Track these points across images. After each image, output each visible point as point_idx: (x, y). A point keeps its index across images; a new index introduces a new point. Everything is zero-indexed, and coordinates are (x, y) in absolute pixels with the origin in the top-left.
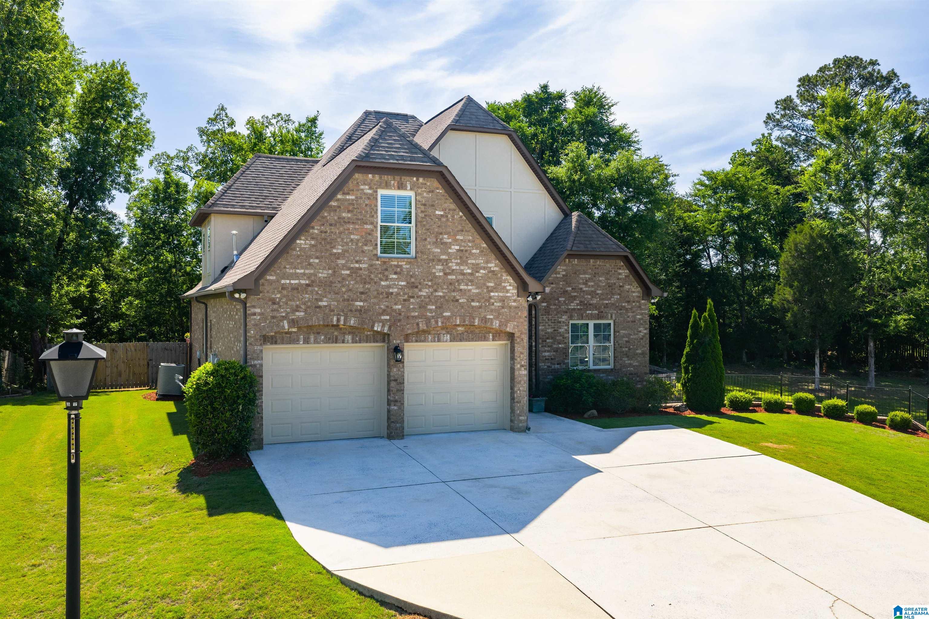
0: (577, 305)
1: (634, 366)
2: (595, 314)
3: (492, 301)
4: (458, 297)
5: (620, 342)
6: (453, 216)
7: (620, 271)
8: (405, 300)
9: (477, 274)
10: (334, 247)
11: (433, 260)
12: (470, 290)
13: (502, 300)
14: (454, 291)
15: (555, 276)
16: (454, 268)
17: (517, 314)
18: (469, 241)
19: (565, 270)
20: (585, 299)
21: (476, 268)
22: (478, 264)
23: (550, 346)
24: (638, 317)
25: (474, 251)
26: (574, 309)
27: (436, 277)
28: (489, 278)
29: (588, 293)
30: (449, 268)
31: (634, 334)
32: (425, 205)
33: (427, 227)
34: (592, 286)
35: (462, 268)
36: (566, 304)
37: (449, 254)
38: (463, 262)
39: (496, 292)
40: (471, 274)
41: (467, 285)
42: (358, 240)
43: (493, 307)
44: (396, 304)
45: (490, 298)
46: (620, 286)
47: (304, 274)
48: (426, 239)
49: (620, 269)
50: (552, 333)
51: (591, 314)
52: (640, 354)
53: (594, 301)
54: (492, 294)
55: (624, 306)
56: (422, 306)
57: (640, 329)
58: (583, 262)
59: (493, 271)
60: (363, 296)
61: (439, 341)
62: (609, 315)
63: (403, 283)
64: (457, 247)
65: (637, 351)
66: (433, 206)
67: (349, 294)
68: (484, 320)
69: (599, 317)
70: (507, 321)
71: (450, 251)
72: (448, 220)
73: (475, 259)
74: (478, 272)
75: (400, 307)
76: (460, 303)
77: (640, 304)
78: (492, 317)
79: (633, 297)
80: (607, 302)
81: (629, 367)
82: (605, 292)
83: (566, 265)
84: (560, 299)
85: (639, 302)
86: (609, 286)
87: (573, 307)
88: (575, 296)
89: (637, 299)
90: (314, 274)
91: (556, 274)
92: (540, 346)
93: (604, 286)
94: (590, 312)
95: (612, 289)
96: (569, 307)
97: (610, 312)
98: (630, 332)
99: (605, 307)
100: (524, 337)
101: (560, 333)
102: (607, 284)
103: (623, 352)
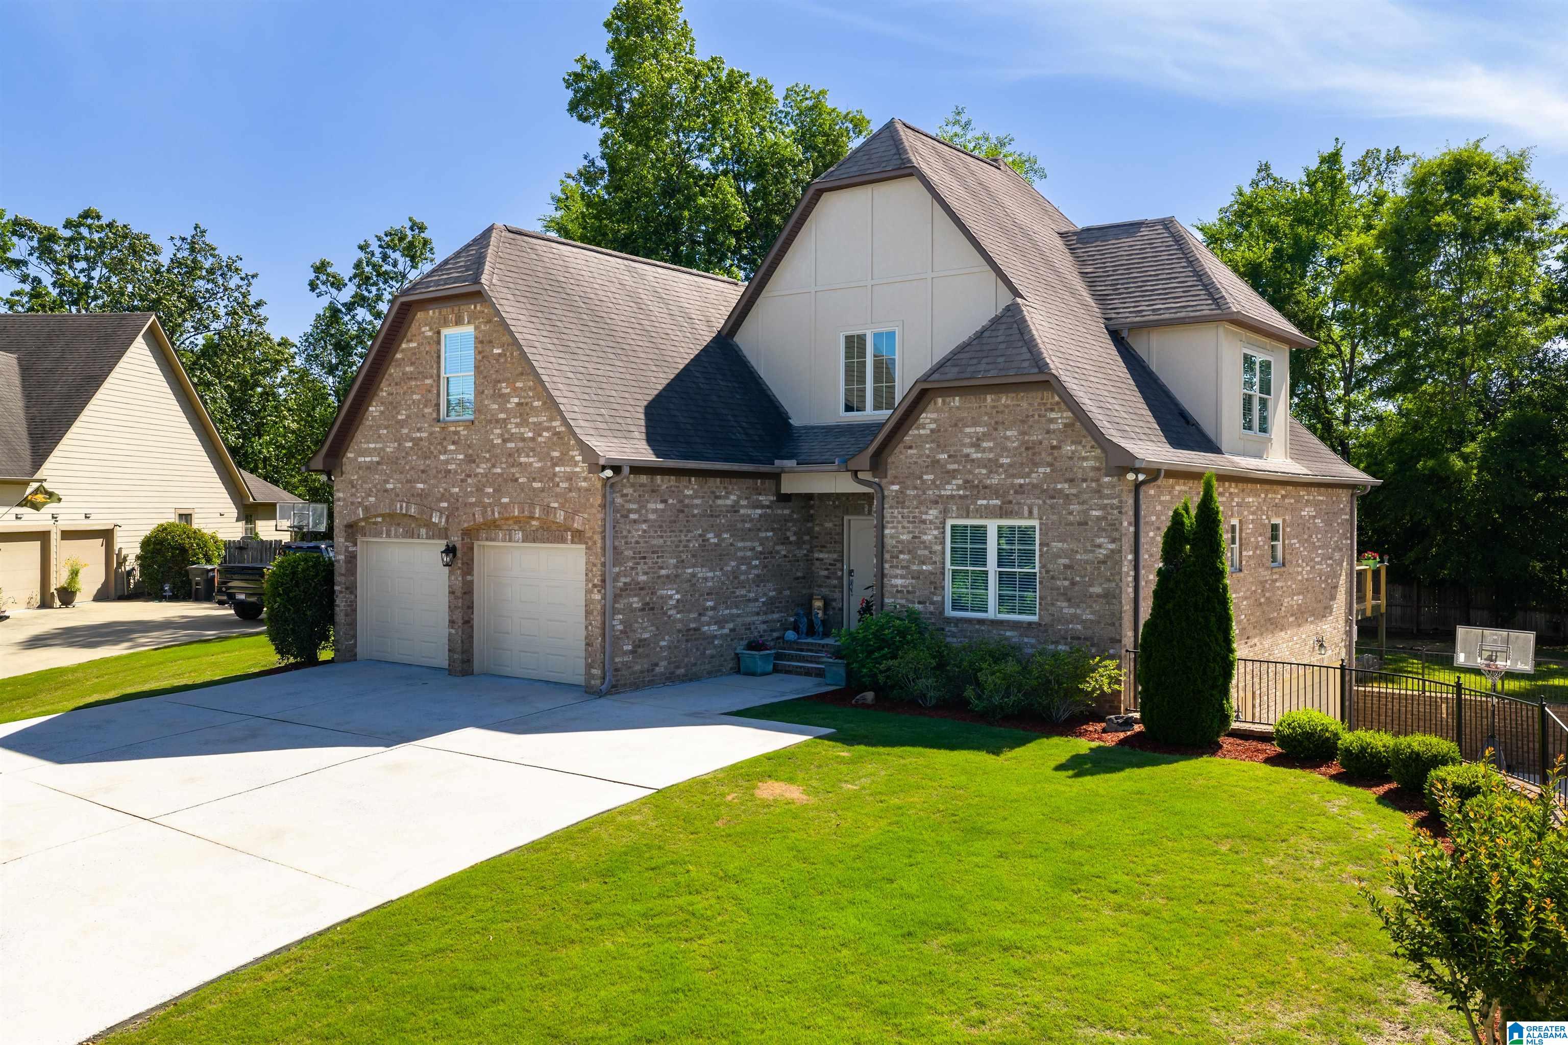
2: (994, 506)
3: (557, 479)
6: (512, 354)
9: (540, 439)
10: (398, 413)
11: (490, 422)
12: (531, 464)
13: (570, 478)
14: (513, 466)
16: (513, 431)
17: (588, 500)
18: (530, 388)
19: (935, 421)
20: (974, 475)
21: (538, 429)
23: (907, 567)
26: (952, 497)
28: (554, 444)
29: (980, 463)
30: (508, 431)
32: (482, 342)
33: (485, 373)
34: (991, 450)
35: (522, 430)
36: (937, 487)
37: (506, 411)
38: (524, 423)
39: (563, 465)
40: (533, 439)
41: (528, 456)
42: (419, 400)
44: (454, 486)
45: (555, 475)
46: (1053, 448)
48: (483, 392)
49: (1052, 410)
50: (909, 542)
51: (987, 507)
52: (1098, 596)
53: (995, 480)
54: (557, 469)
55: (1061, 490)
56: (480, 490)
57: (1099, 541)
58: (972, 402)
59: (559, 433)
60: (424, 476)
61: (510, 540)
62: (1026, 508)
63: (461, 457)
64: (516, 400)
66: (491, 342)
67: (412, 472)
69: (1002, 512)
71: (509, 406)
72: (506, 361)
73: (536, 416)
74: (540, 435)
75: (457, 490)
76: (520, 484)
77: (1100, 485)
78: (556, 505)
80: (1022, 481)
81: (1072, 622)
82: (1018, 459)
83: (937, 411)
84: (925, 477)
85: (1098, 480)
86: (1027, 449)
87: (949, 493)
88: (954, 470)
89: (1091, 474)
90: (383, 449)
91: (918, 428)
92: (887, 566)
93: (1016, 448)
94: (985, 502)
95: (1034, 454)
96: (943, 493)
97: (1028, 502)
98: (1074, 546)
99: (1016, 492)
100: (597, 538)
101: (924, 542)
102: (1023, 443)
103: (1058, 589)
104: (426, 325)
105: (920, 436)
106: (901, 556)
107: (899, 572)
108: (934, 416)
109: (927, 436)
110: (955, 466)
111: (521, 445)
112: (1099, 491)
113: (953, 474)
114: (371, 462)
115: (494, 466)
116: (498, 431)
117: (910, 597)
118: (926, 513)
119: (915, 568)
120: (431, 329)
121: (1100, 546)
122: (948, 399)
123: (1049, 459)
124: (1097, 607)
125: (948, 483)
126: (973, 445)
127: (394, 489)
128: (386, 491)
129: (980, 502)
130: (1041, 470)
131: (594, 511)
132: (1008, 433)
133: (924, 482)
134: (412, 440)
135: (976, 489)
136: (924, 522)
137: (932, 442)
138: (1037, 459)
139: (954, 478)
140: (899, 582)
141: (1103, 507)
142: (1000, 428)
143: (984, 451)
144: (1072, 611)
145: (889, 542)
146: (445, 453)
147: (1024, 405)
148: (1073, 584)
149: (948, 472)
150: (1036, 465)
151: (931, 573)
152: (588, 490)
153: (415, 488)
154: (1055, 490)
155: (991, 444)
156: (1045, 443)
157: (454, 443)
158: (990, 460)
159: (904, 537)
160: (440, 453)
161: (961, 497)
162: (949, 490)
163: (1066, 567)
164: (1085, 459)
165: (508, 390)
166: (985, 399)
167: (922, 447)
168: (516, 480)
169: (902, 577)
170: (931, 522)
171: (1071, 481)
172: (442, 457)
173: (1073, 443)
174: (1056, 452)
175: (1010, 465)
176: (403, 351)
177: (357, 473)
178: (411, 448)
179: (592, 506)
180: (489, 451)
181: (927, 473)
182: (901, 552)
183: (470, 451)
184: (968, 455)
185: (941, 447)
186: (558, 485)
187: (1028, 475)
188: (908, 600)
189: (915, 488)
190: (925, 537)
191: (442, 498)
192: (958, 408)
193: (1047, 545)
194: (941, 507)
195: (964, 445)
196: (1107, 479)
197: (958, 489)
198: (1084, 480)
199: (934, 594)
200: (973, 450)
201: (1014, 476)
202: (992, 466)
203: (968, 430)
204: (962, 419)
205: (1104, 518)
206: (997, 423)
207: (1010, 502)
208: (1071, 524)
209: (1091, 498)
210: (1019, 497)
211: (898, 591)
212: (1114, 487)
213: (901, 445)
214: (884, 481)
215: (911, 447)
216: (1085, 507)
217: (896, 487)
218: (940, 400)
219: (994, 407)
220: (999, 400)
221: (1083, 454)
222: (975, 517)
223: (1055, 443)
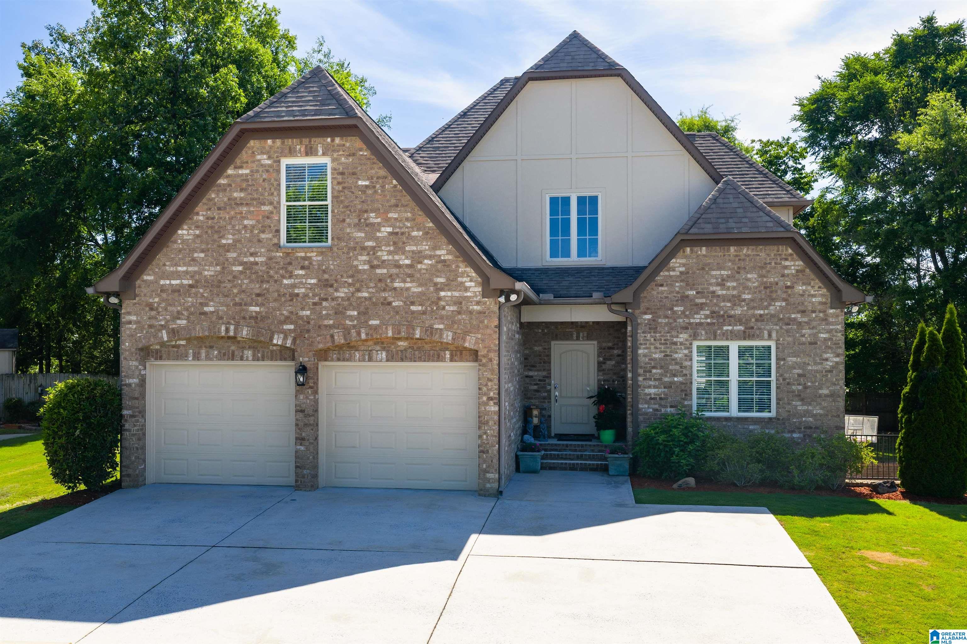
0: (707, 317)
1: (815, 415)
2: (739, 331)
3: (442, 303)
4: (391, 299)
5: (787, 376)
6: (383, 187)
7: (787, 263)
8: (315, 304)
9: (419, 266)
10: (222, 237)
11: (355, 249)
12: (408, 289)
13: (458, 302)
14: (384, 290)
15: (667, 273)
16: (385, 258)
17: (482, 322)
18: (407, 219)
19: (684, 265)
20: (720, 307)
21: (418, 257)
22: (420, 252)
23: (660, 379)
24: (822, 335)
25: (415, 233)
26: (701, 324)
27: (359, 271)
28: (438, 271)
29: (725, 298)
30: (378, 258)
31: (816, 364)
32: (342, 174)
33: (346, 203)
34: (734, 288)
35: (397, 257)
36: (686, 316)
37: (377, 239)
38: (399, 249)
39: (449, 290)
40: (410, 266)
41: (404, 281)
42: (253, 227)
43: (444, 313)
44: (303, 309)
45: (440, 299)
46: (787, 287)
47: (187, 272)
48: (344, 221)
49: (786, 259)
50: (660, 359)
51: (731, 332)
52: (826, 396)
53: (738, 311)
54: (442, 294)
55: (795, 319)
56: (339, 312)
57: (826, 356)
58: (718, 252)
59: (445, 261)
60: (260, 299)
61: (370, 360)
62: (766, 332)
63: (313, 281)
64: (389, 229)
65: (821, 392)
66: (354, 174)
67: (243, 296)
68: (430, 330)
69: (745, 336)
70: (467, 333)
71: (379, 234)
72: (376, 192)
73: (416, 245)
74: (421, 263)
75: (308, 313)
76: (394, 308)
77: (826, 315)
78: (441, 326)
79: (813, 303)
80: (762, 312)
81: (805, 416)
82: (758, 296)
83: (686, 257)
84: (675, 309)
85: (824, 312)
86: (765, 288)
87: (698, 321)
88: (702, 304)
89: (819, 307)
91: (668, 271)
92: (640, 379)
93: (756, 288)
94: (730, 328)
95: (771, 292)
96: (692, 321)
97: (768, 327)
98: (806, 360)
99: (757, 320)
101: (675, 359)
102: (762, 283)
103: (793, 392)
104: (262, 153)
105: (671, 276)
106: (654, 371)
107: (652, 383)
108: (683, 261)
109: (678, 276)
110: (703, 301)
112: (826, 320)
113: (701, 306)
114: (182, 285)
117: (663, 403)
118: (677, 337)
119: (666, 379)
120: (269, 158)
121: (827, 360)
122: (695, 249)
123: (784, 296)
124: (824, 404)
125: (697, 313)
126: (718, 284)
127: (216, 312)
128: (205, 313)
129: (725, 328)
130: (778, 304)
131: (489, 331)
132: (749, 276)
133: (674, 312)
134: (241, 264)
135: (722, 318)
136: (675, 343)
137: (682, 281)
138: (774, 295)
139: (702, 309)
140: (652, 391)
141: (830, 331)
142: (742, 271)
143: (728, 289)
144: (805, 408)
145: (642, 359)
146: (290, 277)
147: (763, 255)
148: (806, 387)
149: (697, 305)
150: (774, 300)
151: (682, 383)
153: (247, 311)
154: (790, 319)
155: (735, 284)
156: (781, 284)
157: (303, 268)
158: (733, 296)
159: (657, 356)
160: (283, 277)
161: (708, 324)
162: (697, 319)
163: (799, 375)
165: (379, 220)
166: (729, 250)
167: (672, 286)
168: (390, 304)
169: (655, 387)
170: (681, 344)
171: (803, 312)
172: (285, 281)
173: (804, 284)
174: (790, 291)
175: (752, 300)
176: (228, 176)
177: (159, 295)
178: (241, 272)
179: (487, 327)
180: (352, 276)
181: (676, 306)
182: (654, 367)
183: (326, 276)
184: (714, 292)
185: (690, 286)
186: (444, 308)
187: (767, 308)
188: (660, 405)
189: (666, 317)
190: (676, 356)
191: (287, 320)
192: (704, 256)
193: (784, 359)
194: (690, 331)
195: (711, 284)
196: (831, 311)
198: (814, 312)
199: (685, 399)
200: (718, 288)
201: (754, 308)
202: (736, 300)
203: (714, 273)
204: (709, 264)
205: (830, 339)
206: (739, 268)
207: (752, 328)
208: (804, 344)
209: (819, 325)
210: (759, 324)
211: (651, 399)
212: (837, 316)
213: (653, 284)
214: (637, 312)
215: (662, 285)
216: (815, 331)
217: (648, 317)
218: (688, 249)
219: (737, 256)
220: (741, 250)
221: (812, 292)
222: (722, 340)
223: (789, 284)
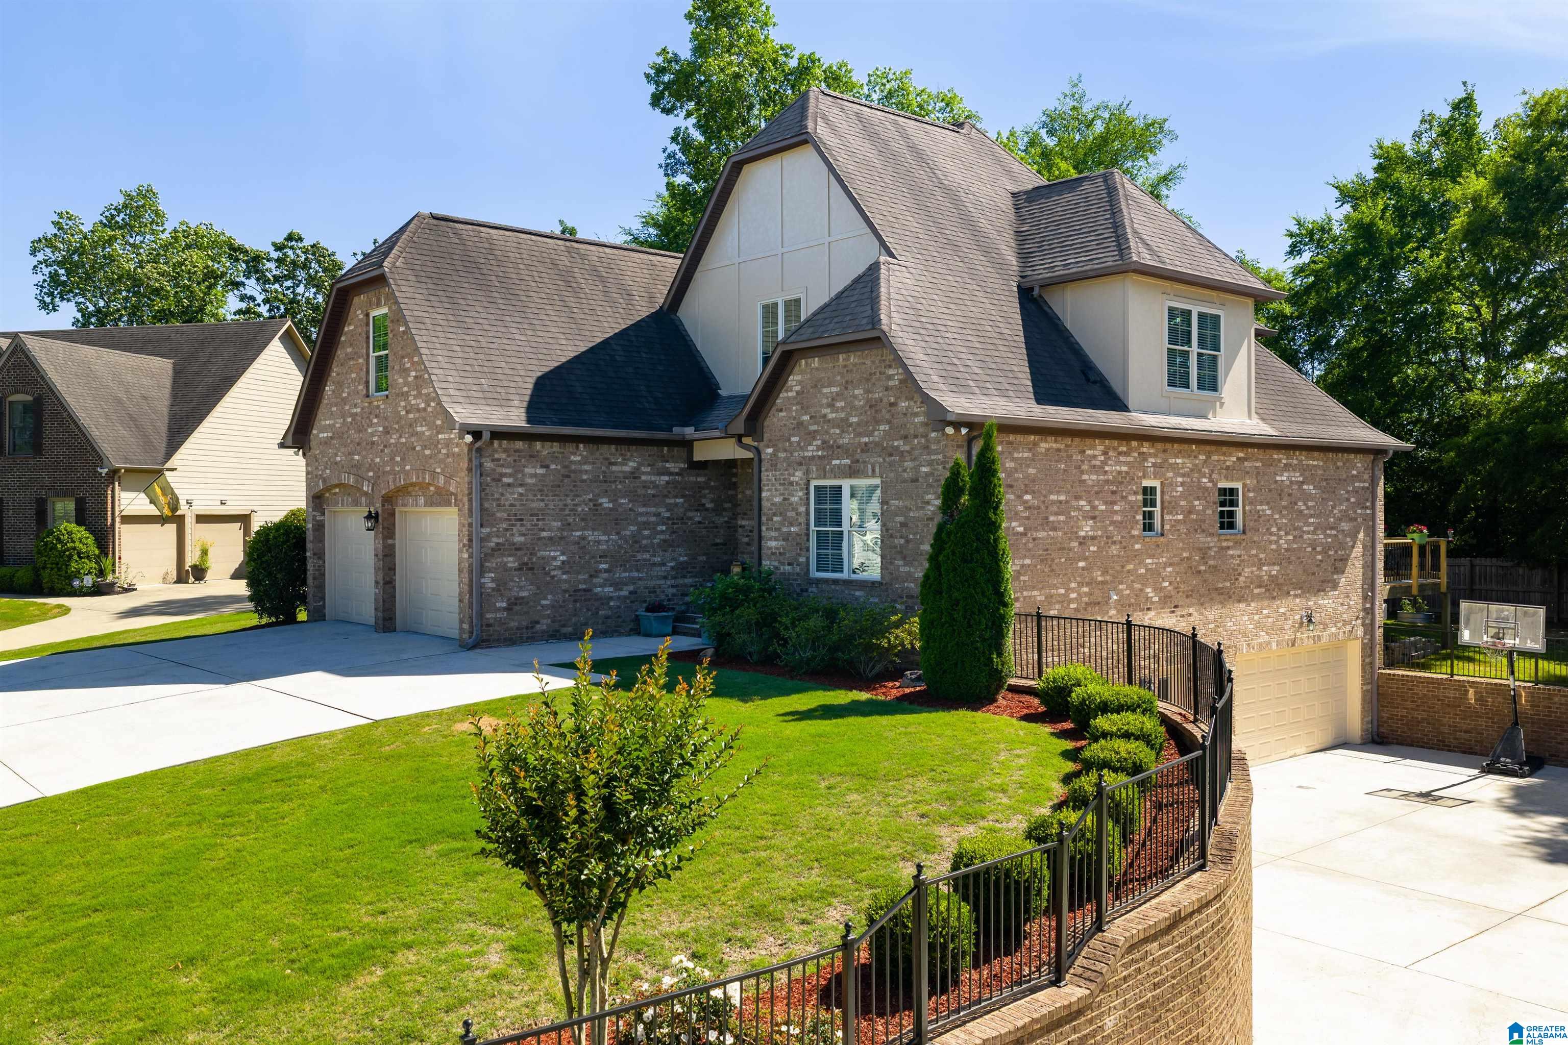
2: (848, 466)
3: (440, 446)
4: (415, 444)
5: (889, 525)
7: (891, 372)
8: (382, 451)
10: (343, 391)
11: (398, 395)
14: (412, 435)
15: (785, 395)
17: (459, 464)
19: (800, 382)
20: (830, 435)
23: (779, 530)
24: (923, 469)
26: (813, 457)
27: (401, 417)
29: (834, 423)
30: (409, 403)
31: (917, 508)
32: (393, 321)
33: (395, 351)
34: (843, 409)
35: (418, 401)
36: (801, 449)
37: (408, 384)
39: (443, 433)
40: (424, 409)
41: (422, 425)
43: (440, 456)
44: (376, 456)
46: (891, 404)
47: (329, 425)
49: (890, 367)
50: (780, 504)
53: (846, 440)
54: (440, 437)
55: (897, 448)
56: (392, 458)
57: (927, 497)
58: (828, 362)
60: (359, 448)
61: (417, 505)
63: (381, 429)
64: (414, 374)
66: (398, 320)
67: (352, 445)
70: (451, 477)
71: (409, 379)
72: (408, 337)
75: (379, 460)
76: (417, 452)
78: (439, 470)
79: (915, 425)
80: (866, 440)
81: (907, 581)
82: (863, 417)
83: (802, 373)
84: (793, 439)
85: (927, 436)
86: (871, 407)
87: (810, 454)
88: (815, 431)
89: (921, 430)
90: (334, 425)
91: (787, 391)
92: (764, 528)
93: (862, 407)
94: (838, 462)
95: (876, 411)
96: (806, 454)
97: (872, 460)
98: (908, 503)
99: (862, 451)
100: (466, 499)
101: (791, 504)
102: (868, 401)
103: (896, 547)
104: (360, 309)
105: (788, 398)
106: (775, 519)
107: (773, 534)
108: (799, 377)
109: (795, 398)
110: (816, 427)
111: (417, 415)
112: (927, 447)
113: (813, 435)
114: (328, 437)
115: (401, 437)
116: (403, 404)
117: (781, 558)
118: (794, 475)
119: (785, 529)
120: (363, 312)
121: (928, 503)
122: (810, 360)
123: (888, 416)
125: (810, 444)
126: (829, 405)
127: (341, 461)
129: (834, 462)
130: (882, 427)
131: (463, 474)
132: (857, 392)
133: (791, 443)
134: (351, 415)
135: (832, 449)
136: (791, 484)
137: (798, 403)
138: (879, 416)
139: (814, 439)
140: (773, 544)
141: (930, 463)
142: (850, 387)
143: (837, 411)
144: (907, 569)
145: (765, 504)
146: (371, 426)
147: (868, 362)
148: (908, 541)
149: (810, 433)
150: (878, 422)
151: (797, 535)
152: (459, 455)
153: (353, 459)
154: (893, 447)
155: (842, 404)
156: (885, 400)
157: (376, 416)
158: (842, 420)
159: (777, 500)
160: (368, 426)
161: (820, 458)
162: (811, 451)
163: (903, 525)
164: (916, 415)
165: (409, 365)
166: (838, 359)
167: (790, 410)
168: (414, 448)
169: (776, 539)
170: (797, 484)
171: (906, 437)
172: (370, 430)
173: (907, 399)
174: (893, 409)
175: (858, 424)
176: (346, 333)
178: (351, 423)
179: (462, 470)
180: (398, 422)
181: (794, 435)
182: (775, 514)
183: (386, 424)
184: (825, 416)
185: (805, 408)
186: (440, 452)
187: (871, 434)
188: (780, 562)
189: (785, 451)
190: (793, 499)
191: (370, 468)
192: (817, 369)
193: (887, 503)
194: (804, 467)
195: (822, 406)
196: (933, 435)
197: (818, 450)
198: (916, 437)
199: (799, 555)
200: (829, 410)
201: (860, 435)
202: (844, 424)
203: (825, 390)
204: (820, 380)
205: (932, 474)
206: (847, 382)
207: (858, 461)
208: (904, 481)
209: (921, 455)
210: (864, 455)
211: (773, 554)
212: (939, 442)
213: (774, 409)
214: (762, 444)
215: (781, 410)
216: (917, 463)
217: (770, 450)
218: (803, 362)
219: (845, 366)
220: (848, 359)
221: (915, 410)
222: (830, 478)
223: (892, 399)
